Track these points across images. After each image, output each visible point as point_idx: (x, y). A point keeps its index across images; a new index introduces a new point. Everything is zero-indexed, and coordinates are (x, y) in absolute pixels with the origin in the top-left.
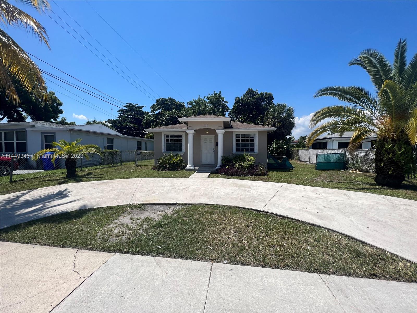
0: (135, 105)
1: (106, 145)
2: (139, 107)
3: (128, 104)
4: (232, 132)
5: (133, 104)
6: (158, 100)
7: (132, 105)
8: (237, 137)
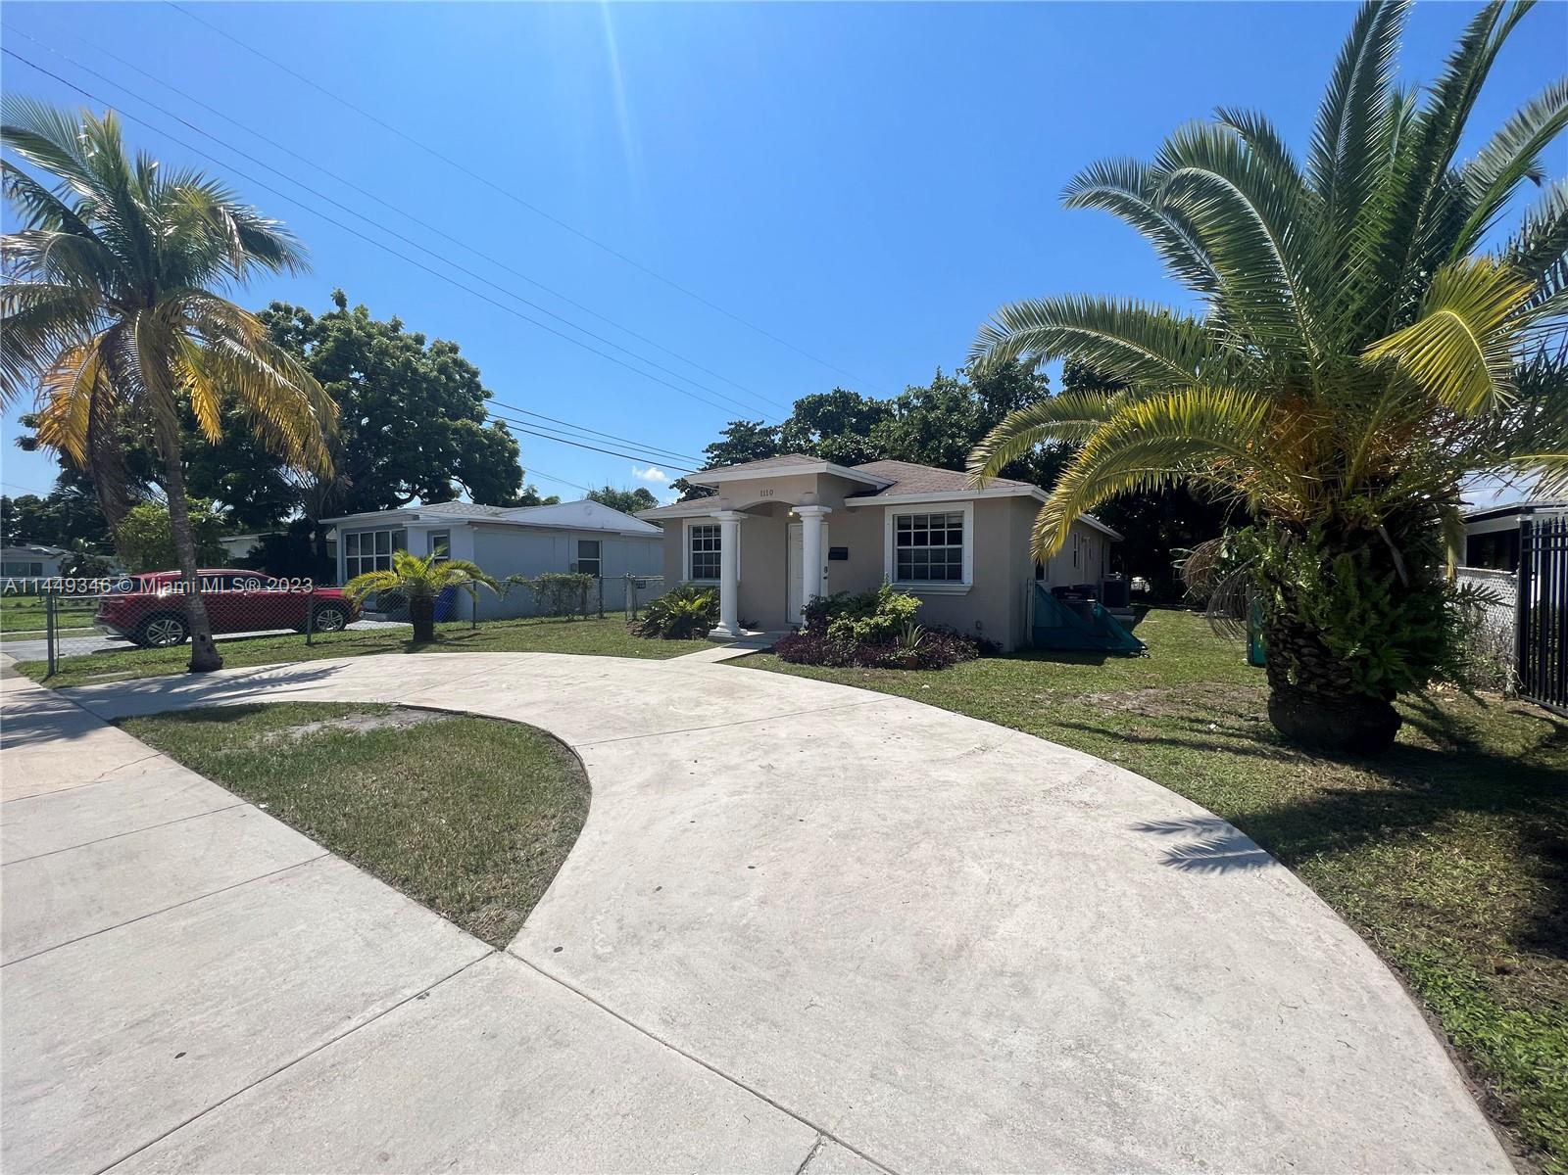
0: (754, 425)
1: (575, 560)
2: (765, 430)
3: (732, 424)
4: (881, 508)
5: (748, 423)
6: (799, 405)
7: (743, 426)
8: (900, 527)
